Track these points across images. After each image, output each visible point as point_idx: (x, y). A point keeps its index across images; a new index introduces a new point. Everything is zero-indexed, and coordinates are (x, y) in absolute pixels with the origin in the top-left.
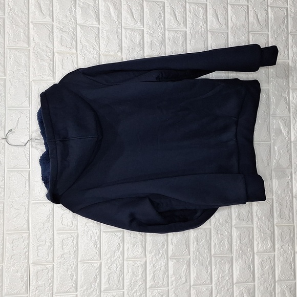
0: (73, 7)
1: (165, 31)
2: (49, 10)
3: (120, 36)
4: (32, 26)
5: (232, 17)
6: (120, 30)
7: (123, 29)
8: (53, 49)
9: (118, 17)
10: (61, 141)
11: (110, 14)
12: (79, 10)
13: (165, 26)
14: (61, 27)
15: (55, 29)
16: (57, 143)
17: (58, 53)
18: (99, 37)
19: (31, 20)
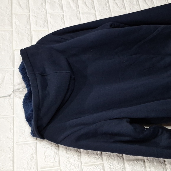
0: (43, 3)
1: (111, 13)
2: (26, 5)
3: (79, 18)
4: (14, 16)
5: (156, 2)
6: (78, 15)
7: (81, 14)
8: (31, 29)
9: (77, 7)
10: (39, 74)
11: (71, 6)
12: (48, 4)
13: (110, 10)
14: (36, 15)
15: (31, 17)
16: (36, 75)
17: (34, 31)
18: (64, 19)
19: (13, 12)
